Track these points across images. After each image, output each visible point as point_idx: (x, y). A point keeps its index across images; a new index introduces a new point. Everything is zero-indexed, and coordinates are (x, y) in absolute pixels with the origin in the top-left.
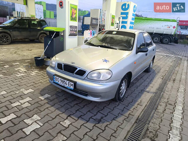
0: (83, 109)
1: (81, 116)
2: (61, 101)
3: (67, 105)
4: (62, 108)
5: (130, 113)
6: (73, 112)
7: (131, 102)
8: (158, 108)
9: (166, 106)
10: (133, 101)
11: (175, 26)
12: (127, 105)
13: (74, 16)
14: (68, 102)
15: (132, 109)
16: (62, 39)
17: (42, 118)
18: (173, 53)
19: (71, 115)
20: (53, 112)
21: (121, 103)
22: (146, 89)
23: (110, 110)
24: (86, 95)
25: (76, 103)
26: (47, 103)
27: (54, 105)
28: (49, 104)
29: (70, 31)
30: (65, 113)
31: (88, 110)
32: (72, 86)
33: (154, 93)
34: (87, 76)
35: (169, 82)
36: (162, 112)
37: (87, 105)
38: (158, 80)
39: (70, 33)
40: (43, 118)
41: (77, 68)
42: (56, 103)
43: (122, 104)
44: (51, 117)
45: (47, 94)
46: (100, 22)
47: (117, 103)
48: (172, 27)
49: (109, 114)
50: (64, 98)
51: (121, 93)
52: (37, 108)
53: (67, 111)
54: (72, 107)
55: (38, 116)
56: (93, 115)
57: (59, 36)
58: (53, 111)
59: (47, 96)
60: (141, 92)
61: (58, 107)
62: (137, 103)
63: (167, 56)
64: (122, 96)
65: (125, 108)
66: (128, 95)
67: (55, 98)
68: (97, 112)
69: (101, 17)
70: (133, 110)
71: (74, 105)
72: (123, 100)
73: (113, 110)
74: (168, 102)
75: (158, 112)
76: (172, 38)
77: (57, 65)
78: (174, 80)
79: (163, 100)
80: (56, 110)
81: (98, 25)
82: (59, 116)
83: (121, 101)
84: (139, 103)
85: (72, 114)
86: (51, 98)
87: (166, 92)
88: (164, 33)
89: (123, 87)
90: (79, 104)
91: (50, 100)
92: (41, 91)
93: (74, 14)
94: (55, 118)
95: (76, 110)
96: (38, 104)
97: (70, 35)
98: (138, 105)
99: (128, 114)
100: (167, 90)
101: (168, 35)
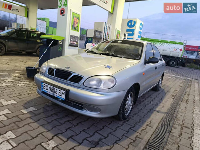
0: (76, 127)
1: (73, 136)
2: (49, 116)
3: (55, 121)
4: (49, 124)
5: (137, 136)
6: (61, 131)
7: (139, 122)
8: (172, 131)
9: (182, 129)
10: (141, 121)
11: (181, 49)
12: (134, 126)
13: (76, 26)
14: (58, 118)
15: (139, 131)
16: (60, 48)
17: (17, 137)
18: (181, 75)
19: (58, 134)
20: (34, 129)
21: (126, 122)
22: (155, 109)
23: (112, 131)
24: (81, 108)
25: (67, 120)
26: (30, 118)
27: (39, 120)
28: (32, 119)
29: (71, 41)
30: (51, 131)
31: (83, 129)
32: (63, 96)
33: (165, 113)
34: (83, 83)
35: (182, 103)
36: (178, 136)
37: (82, 123)
38: (169, 100)
39: (70, 43)
40: (19, 136)
41: (72, 74)
42: (41, 118)
43: (127, 124)
44: (31, 136)
45: (32, 107)
46: (104, 35)
47: (121, 123)
48: (179, 49)
49: (110, 135)
50: (53, 113)
51: (126, 109)
52: (14, 123)
53: (54, 128)
54: (62, 124)
55: (14, 133)
56: (89, 136)
57: (57, 45)
58: (36, 128)
59: (32, 109)
60: (150, 111)
61: (43, 123)
62: (146, 124)
63: (175, 77)
64: (127, 114)
65: (130, 128)
66: (135, 114)
67: (42, 113)
68: (94, 132)
69: (105, 30)
70: (141, 131)
71: (65, 122)
72: (128, 119)
73: (115, 131)
74: (183, 124)
75: (173, 136)
76: (179, 61)
77: (48, 70)
78: (187, 101)
79: (178, 122)
80: (40, 127)
81: (101, 39)
82: (42, 135)
83: (125, 121)
84: (148, 124)
85: (61, 132)
86: (37, 113)
87: (179, 113)
88: (171, 55)
89: (129, 102)
90: (71, 122)
91: (34, 114)
92: (26, 103)
93: (76, 23)
94: (35, 137)
95: (67, 128)
96: (17, 118)
97: (70, 46)
98: (147, 127)
99: (135, 137)
100: (180, 111)
101: (175, 57)
